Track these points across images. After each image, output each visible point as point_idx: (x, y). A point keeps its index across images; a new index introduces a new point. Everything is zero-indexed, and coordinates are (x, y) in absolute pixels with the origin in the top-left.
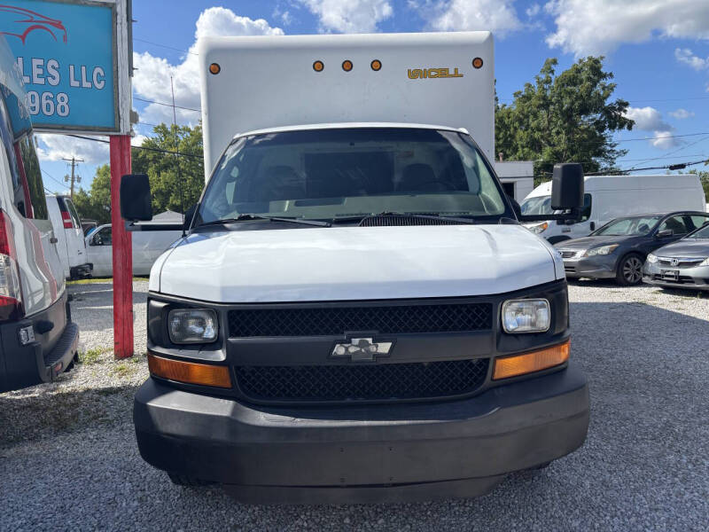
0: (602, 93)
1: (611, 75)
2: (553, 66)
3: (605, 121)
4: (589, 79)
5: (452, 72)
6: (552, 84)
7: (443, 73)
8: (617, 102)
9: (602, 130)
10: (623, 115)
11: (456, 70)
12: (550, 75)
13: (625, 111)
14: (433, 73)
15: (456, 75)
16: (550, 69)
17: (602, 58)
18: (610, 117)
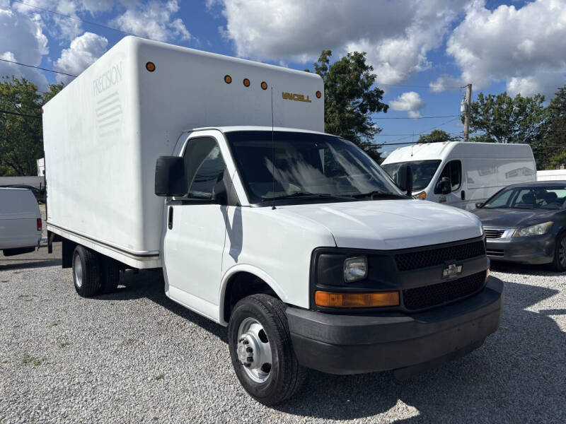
0: (366, 81)
1: (372, 68)
2: (328, 57)
3: (366, 105)
4: (356, 69)
5: (306, 98)
6: (328, 71)
7: (301, 98)
8: (375, 90)
9: (365, 111)
10: (380, 101)
11: (308, 97)
12: (326, 64)
13: (381, 98)
14: (296, 97)
15: (308, 101)
16: (325, 58)
17: (365, 53)
18: (370, 101)
